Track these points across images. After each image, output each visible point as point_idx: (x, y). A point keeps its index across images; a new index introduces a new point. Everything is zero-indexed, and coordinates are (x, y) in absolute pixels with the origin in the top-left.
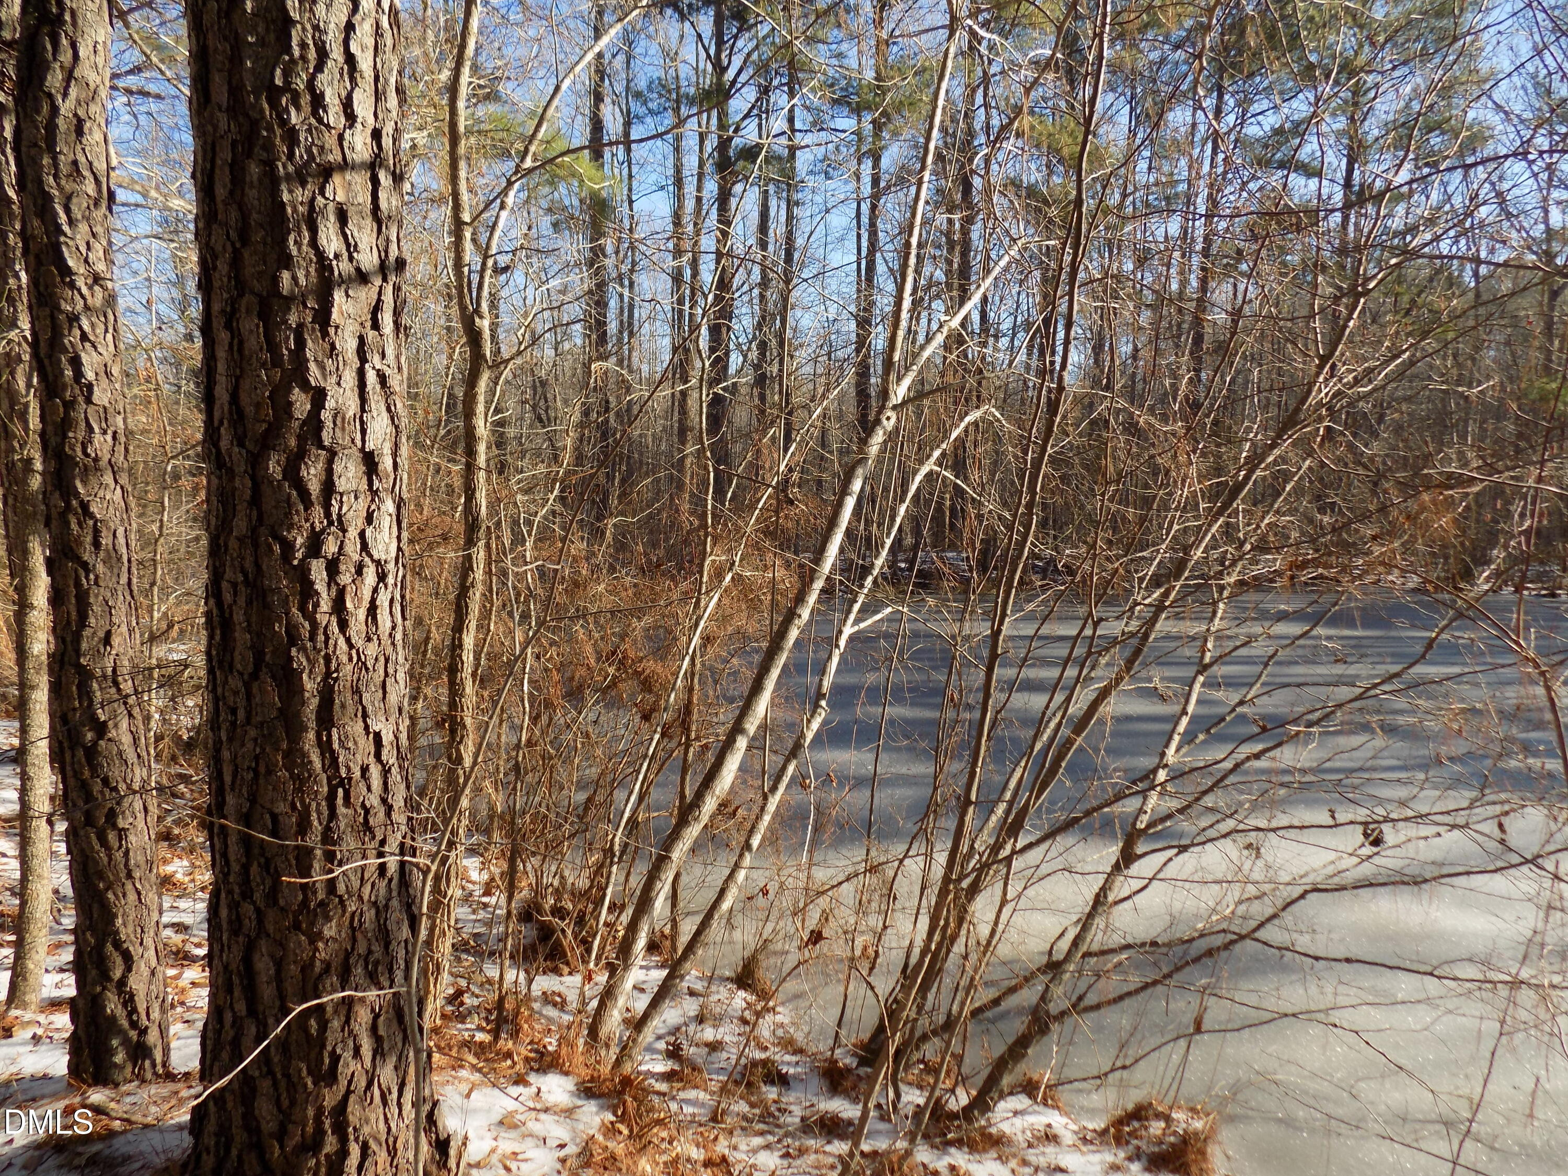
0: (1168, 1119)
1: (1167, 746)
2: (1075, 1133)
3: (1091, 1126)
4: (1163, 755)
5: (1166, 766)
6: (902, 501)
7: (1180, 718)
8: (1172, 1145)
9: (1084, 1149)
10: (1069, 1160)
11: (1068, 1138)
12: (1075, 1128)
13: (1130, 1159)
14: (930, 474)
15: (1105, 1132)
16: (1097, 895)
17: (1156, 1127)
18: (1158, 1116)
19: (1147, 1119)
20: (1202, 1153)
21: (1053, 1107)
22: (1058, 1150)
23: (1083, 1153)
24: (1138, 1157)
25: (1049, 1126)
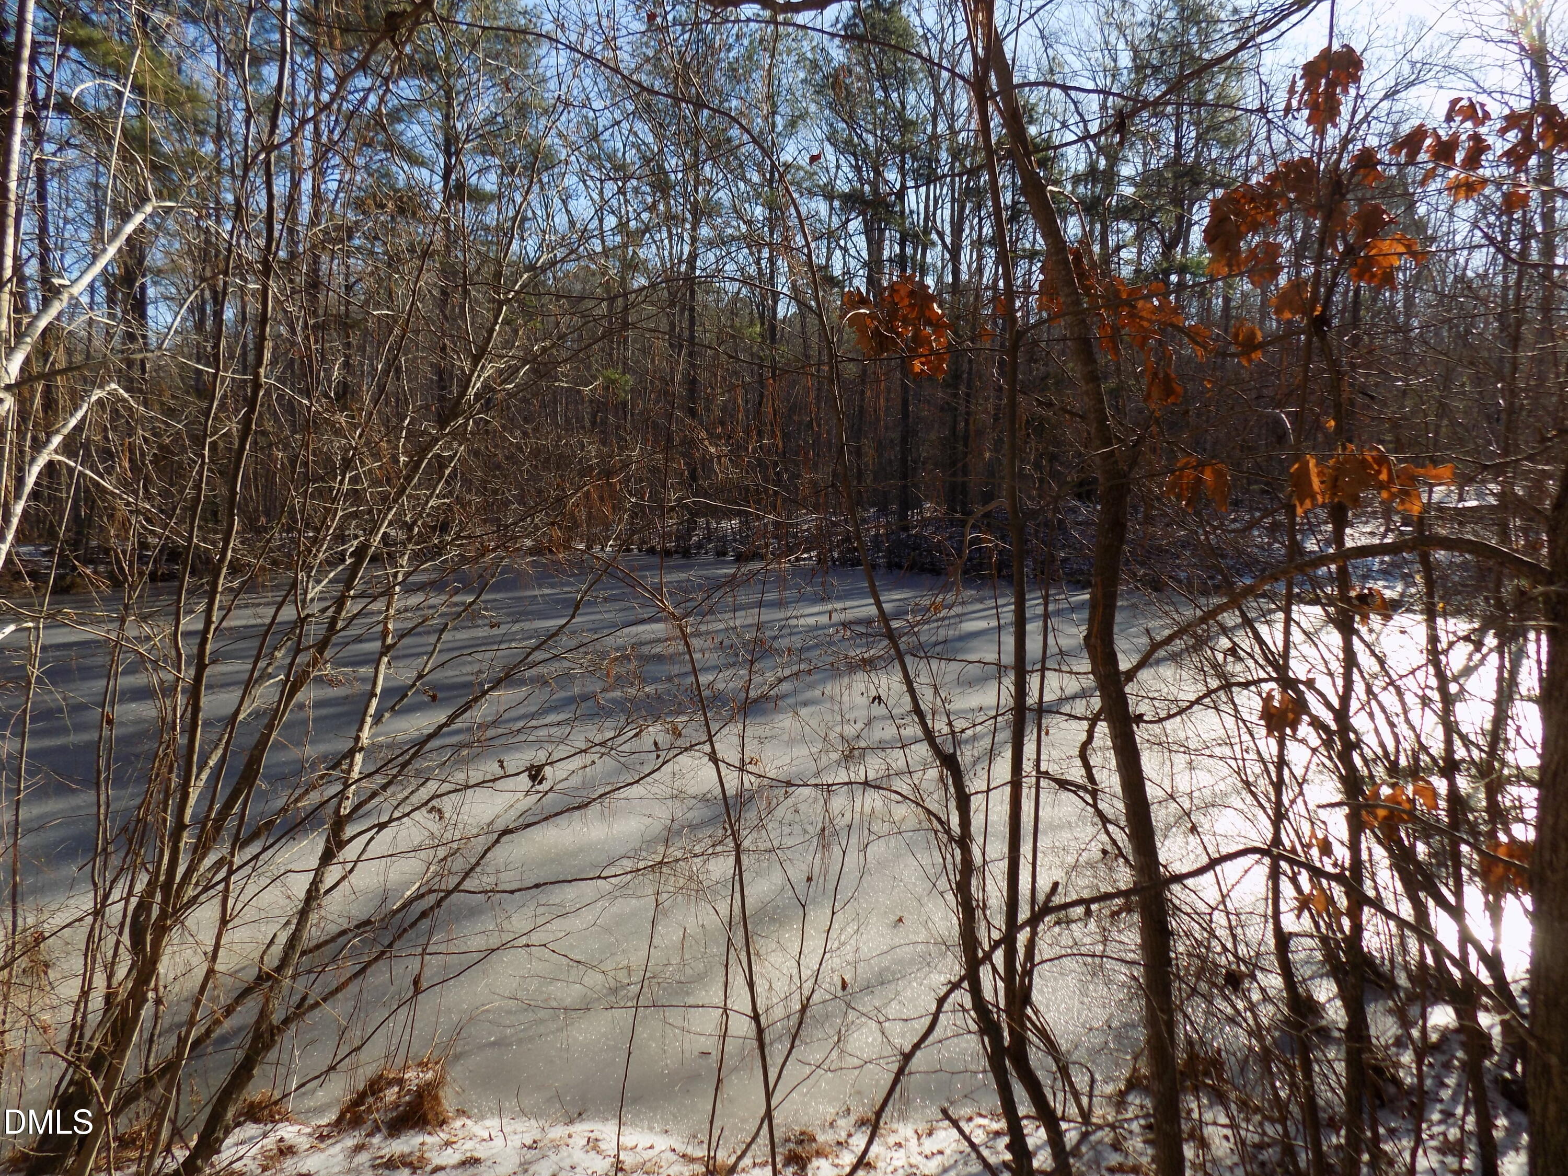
0: (400, 1082)
1: (360, 729)
2: (310, 1135)
3: (324, 1122)
4: (357, 739)
5: (362, 749)
6: (18, 497)
7: (370, 701)
8: (409, 1103)
9: (322, 1146)
10: (311, 1163)
11: (303, 1143)
12: (309, 1130)
13: (370, 1135)
14: (50, 464)
15: (339, 1121)
16: (309, 891)
17: (391, 1094)
18: (390, 1083)
19: (381, 1090)
20: (436, 1098)
21: (281, 1121)
22: (295, 1159)
23: (322, 1150)
24: (378, 1129)
25: (281, 1140)
